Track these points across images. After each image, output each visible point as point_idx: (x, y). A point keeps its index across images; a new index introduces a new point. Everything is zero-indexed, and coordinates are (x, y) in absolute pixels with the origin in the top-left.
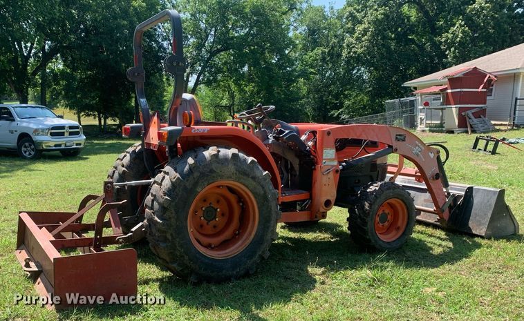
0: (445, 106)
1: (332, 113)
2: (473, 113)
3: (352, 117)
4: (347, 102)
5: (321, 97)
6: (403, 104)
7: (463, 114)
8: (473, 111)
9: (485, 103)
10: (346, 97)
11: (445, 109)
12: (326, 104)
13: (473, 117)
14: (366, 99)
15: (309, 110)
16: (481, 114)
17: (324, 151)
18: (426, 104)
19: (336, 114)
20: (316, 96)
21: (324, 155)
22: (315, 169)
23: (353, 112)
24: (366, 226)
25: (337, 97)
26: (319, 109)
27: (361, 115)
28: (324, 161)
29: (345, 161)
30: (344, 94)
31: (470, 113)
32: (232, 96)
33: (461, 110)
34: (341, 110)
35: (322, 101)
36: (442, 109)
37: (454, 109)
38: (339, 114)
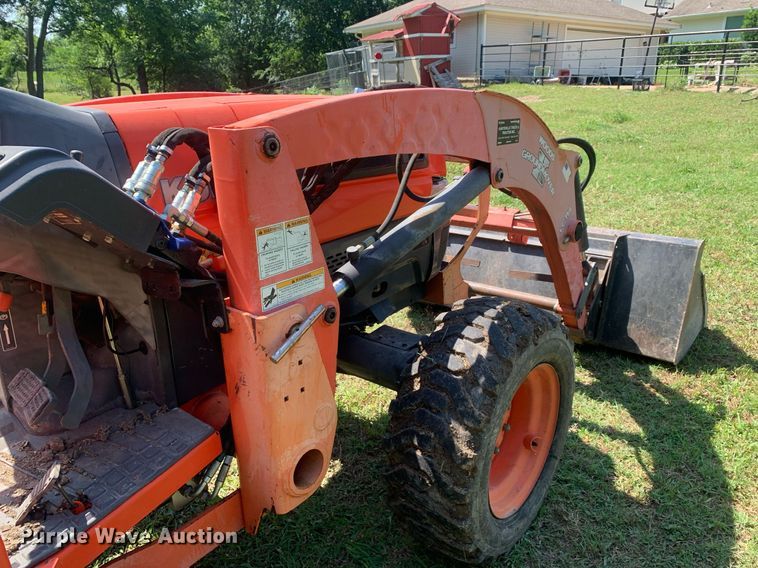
0: (402, 59)
1: (256, 73)
2: (437, 67)
3: (282, 79)
4: (273, 59)
5: (239, 53)
6: (348, 58)
7: (426, 68)
8: (437, 63)
9: (448, 53)
10: (271, 51)
11: (403, 62)
12: (248, 63)
13: (437, 73)
14: (297, 53)
15: (225, 70)
16: (445, 67)
17: (261, 240)
18: (379, 56)
19: (262, 76)
20: (233, 51)
21: (263, 261)
22: (226, 329)
23: (283, 72)
24: (466, 516)
25: (260, 52)
26: (239, 68)
27: (293, 76)
28: (266, 292)
29: (353, 258)
30: (268, 48)
31: (433, 66)
32: (109, 53)
33: (423, 63)
34: (267, 70)
35: (241, 58)
36: (398, 62)
37: (414, 62)
38: (266, 75)
